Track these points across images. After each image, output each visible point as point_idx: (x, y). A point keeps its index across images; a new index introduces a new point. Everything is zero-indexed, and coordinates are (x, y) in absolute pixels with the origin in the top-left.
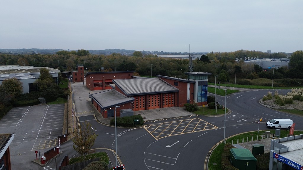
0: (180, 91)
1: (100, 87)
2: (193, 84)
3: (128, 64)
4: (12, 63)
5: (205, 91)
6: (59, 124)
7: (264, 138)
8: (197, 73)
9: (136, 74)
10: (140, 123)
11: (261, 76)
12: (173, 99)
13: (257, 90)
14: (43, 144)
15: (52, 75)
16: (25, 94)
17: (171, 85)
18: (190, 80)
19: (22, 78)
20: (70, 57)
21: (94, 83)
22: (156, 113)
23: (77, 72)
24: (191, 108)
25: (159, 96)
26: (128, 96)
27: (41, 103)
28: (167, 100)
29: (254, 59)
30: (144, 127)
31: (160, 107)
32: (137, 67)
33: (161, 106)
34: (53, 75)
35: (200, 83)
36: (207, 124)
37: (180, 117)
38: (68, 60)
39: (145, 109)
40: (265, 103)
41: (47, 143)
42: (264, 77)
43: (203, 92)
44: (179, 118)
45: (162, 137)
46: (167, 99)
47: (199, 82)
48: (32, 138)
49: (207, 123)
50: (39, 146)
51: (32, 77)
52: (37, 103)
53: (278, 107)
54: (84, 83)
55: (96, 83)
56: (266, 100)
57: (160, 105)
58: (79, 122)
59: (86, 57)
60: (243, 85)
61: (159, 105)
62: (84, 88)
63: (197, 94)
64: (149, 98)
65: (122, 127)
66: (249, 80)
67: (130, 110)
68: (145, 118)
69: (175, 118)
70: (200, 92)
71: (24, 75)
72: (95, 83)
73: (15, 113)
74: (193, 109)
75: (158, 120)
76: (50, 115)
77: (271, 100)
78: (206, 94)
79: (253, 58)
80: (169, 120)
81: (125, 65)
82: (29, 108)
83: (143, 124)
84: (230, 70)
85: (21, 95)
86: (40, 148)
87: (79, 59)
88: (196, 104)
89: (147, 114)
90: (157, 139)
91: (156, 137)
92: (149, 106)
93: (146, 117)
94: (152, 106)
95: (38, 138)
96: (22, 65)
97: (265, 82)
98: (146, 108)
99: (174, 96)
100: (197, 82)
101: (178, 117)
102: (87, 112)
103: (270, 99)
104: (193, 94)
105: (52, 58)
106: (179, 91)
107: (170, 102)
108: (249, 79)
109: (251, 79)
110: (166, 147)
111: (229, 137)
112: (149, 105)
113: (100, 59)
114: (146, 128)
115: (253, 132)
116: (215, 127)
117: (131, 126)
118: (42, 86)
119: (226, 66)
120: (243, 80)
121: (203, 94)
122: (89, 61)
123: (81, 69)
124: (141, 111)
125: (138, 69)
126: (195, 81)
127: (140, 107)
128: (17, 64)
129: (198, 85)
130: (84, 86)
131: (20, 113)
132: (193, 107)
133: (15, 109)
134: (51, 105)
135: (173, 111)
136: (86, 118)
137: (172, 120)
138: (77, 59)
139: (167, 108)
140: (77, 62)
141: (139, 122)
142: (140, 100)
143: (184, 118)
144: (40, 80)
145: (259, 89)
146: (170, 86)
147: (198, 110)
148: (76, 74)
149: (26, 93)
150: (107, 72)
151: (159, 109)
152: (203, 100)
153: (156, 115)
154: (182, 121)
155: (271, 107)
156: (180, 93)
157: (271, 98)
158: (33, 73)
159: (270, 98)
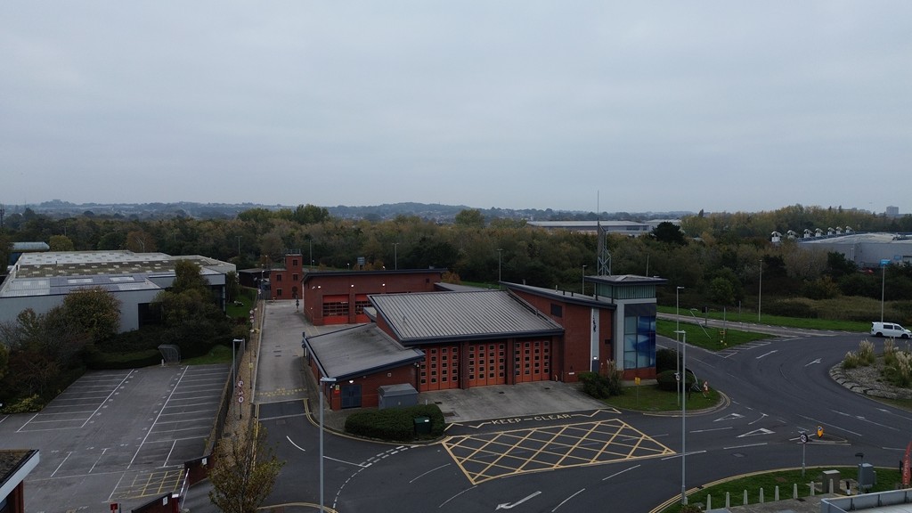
0: (567, 333)
1: (342, 317)
2: (608, 312)
3: (435, 248)
4: (114, 244)
5: (648, 335)
6: (202, 423)
7: (817, 493)
8: (620, 278)
9: (451, 279)
10: (433, 428)
11: (851, 290)
12: (546, 357)
13: (832, 334)
14: (141, 483)
15: (207, 281)
16: (125, 333)
17: (543, 315)
18: (602, 299)
19: (122, 287)
20: (273, 226)
21: (324, 304)
22: (492, 399)
23: (283, 270)
24: (600, 386)
25: (501, 347)
26: (405, 346)
27: (165, 362)
28: (527, 359)
29: (838, 233)
30: (444, 442)
31: (506, 383)
32: (460, 257)
33: (509, 378)
34: (210, 281)
35: (630, 310)
36: (641, 439)
37: (561, 414)
38: (267, 236)
39: (459, 387)
40: (848, 377)
41: (155, 480)
42: (861, 294)
43: (642, 339)
44: (559, 417)
45: (492, 478)
46: (527, 355)
47: (627, 306)
48: (117, 464)
49: (641, 436)
50: (130, 489)
51: (152, 286)
52: (154, 361)
53: (889, 392)
54: (298, 305)
55: (331, 304)
56: (854, 367)
57: (506, 375)
58: (256, 421)
59: (318, 226)
60: (787, 315)
61: (501, 375)
62: (296, 319)
63: (622, 342)
64: (471, 352)
65: (378, 441)
66: (807, 301)
67: (407, 387)
68: (451, 414)
69: (546, 416)
70: (633, 338)
71: (132, 279)
72: (328, 304)
73: (89, 389)
74: (606, 390)
75: (490, 421)
76: (182, 396)
77: (870, 369)
78: (652, 342)
79: (834, 233)
80: (526, 422)
81: (426, 250)
82: (130, 374)
83: (441, 433)
84: (748, 269)
85: (113, 336)
86: (132, 494)
87: (297, 233)
88: (616, 375)
89: (462, 403)
90: (475, 481)
91: (473, 476)
92: (472, 377)
93: (458, 411)
94: (482, 376)
95: (135, 464)
96: (137, 250)
97: (861, 310)
98: (461, 382)
99: (551, 347)
100: (621, 304)
101: (555, 415)
102: (286, 391)
103: (866, 365)
104: (608, 343)
105: (224, 231)
106: (564, 332)
107: (537, 365)
108: (810, 298)
109: (815, 299)
110: (499, 507)
111: (705, 486)
112: (471, 373)
113: (358, 231)
114: (449, 446)
115: (786, 473)
116: (667, 449)
117: (405, 437)
118: (174, 311)
119: (735, 255)
120: (787, 300)
121: (642, 343)
122: (325, 238)
123: (295, 262)
124: (445, 393)
125: (464, 261)
126: (616, 301)
127: (444, 379)
128: (125, 249)
129: (625, 316)
130: (297, 313)
131: (102, 388)
132: (605, 383)
133: (90, 377)
134: (192, 367)
135: (543, 397)
136: (281, 407)
137: (533, 424)
138: (293, 234)
139: (526, 384)
140: (293, 241)
141: (431, 426)
142: (444, 358)
143: (574, 417)
144: (169, 295)
145: (840, 330)
146: (538, 315)
147: (622, 393)
148: (279, 278)
149: (129, 330)
150: (371, 270)
151: (500, 388)
152: (642, 361)
153: (489, 405)
154: (566, 426)
155: (865, 391)
156: (568, 339)
157: (871, 361)
158: (158, 274)
159: (866, 360)
